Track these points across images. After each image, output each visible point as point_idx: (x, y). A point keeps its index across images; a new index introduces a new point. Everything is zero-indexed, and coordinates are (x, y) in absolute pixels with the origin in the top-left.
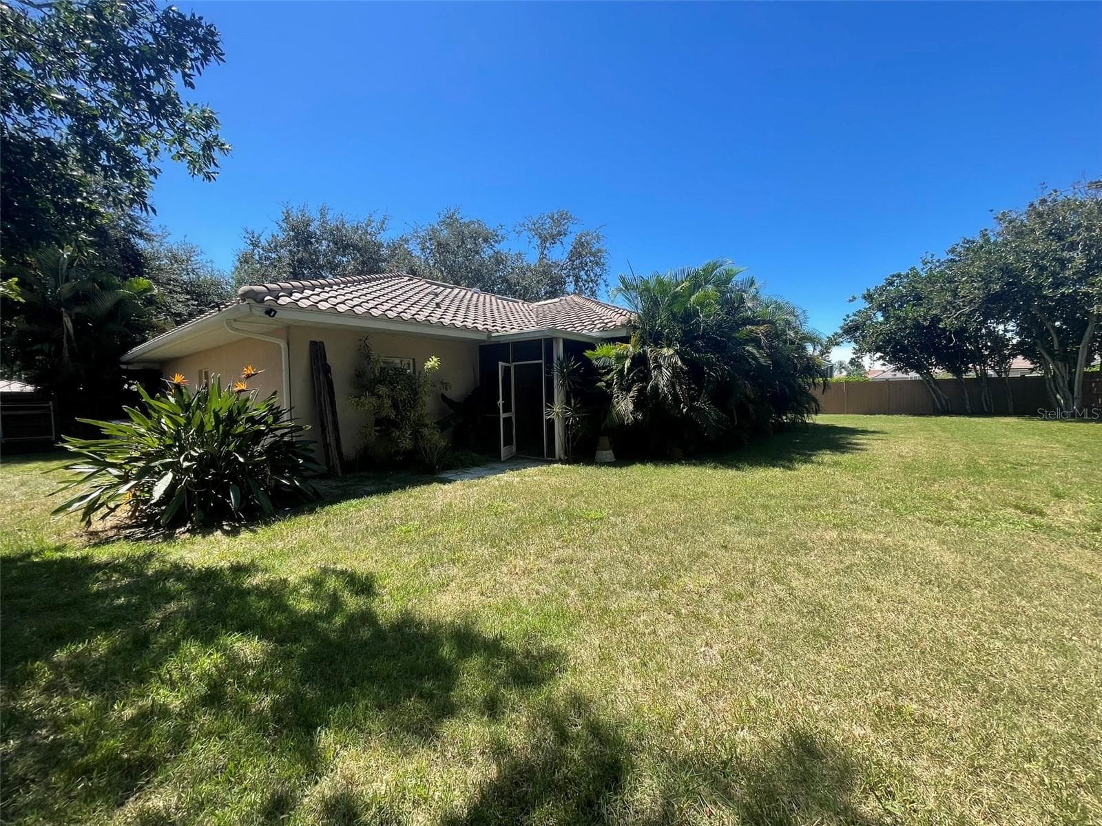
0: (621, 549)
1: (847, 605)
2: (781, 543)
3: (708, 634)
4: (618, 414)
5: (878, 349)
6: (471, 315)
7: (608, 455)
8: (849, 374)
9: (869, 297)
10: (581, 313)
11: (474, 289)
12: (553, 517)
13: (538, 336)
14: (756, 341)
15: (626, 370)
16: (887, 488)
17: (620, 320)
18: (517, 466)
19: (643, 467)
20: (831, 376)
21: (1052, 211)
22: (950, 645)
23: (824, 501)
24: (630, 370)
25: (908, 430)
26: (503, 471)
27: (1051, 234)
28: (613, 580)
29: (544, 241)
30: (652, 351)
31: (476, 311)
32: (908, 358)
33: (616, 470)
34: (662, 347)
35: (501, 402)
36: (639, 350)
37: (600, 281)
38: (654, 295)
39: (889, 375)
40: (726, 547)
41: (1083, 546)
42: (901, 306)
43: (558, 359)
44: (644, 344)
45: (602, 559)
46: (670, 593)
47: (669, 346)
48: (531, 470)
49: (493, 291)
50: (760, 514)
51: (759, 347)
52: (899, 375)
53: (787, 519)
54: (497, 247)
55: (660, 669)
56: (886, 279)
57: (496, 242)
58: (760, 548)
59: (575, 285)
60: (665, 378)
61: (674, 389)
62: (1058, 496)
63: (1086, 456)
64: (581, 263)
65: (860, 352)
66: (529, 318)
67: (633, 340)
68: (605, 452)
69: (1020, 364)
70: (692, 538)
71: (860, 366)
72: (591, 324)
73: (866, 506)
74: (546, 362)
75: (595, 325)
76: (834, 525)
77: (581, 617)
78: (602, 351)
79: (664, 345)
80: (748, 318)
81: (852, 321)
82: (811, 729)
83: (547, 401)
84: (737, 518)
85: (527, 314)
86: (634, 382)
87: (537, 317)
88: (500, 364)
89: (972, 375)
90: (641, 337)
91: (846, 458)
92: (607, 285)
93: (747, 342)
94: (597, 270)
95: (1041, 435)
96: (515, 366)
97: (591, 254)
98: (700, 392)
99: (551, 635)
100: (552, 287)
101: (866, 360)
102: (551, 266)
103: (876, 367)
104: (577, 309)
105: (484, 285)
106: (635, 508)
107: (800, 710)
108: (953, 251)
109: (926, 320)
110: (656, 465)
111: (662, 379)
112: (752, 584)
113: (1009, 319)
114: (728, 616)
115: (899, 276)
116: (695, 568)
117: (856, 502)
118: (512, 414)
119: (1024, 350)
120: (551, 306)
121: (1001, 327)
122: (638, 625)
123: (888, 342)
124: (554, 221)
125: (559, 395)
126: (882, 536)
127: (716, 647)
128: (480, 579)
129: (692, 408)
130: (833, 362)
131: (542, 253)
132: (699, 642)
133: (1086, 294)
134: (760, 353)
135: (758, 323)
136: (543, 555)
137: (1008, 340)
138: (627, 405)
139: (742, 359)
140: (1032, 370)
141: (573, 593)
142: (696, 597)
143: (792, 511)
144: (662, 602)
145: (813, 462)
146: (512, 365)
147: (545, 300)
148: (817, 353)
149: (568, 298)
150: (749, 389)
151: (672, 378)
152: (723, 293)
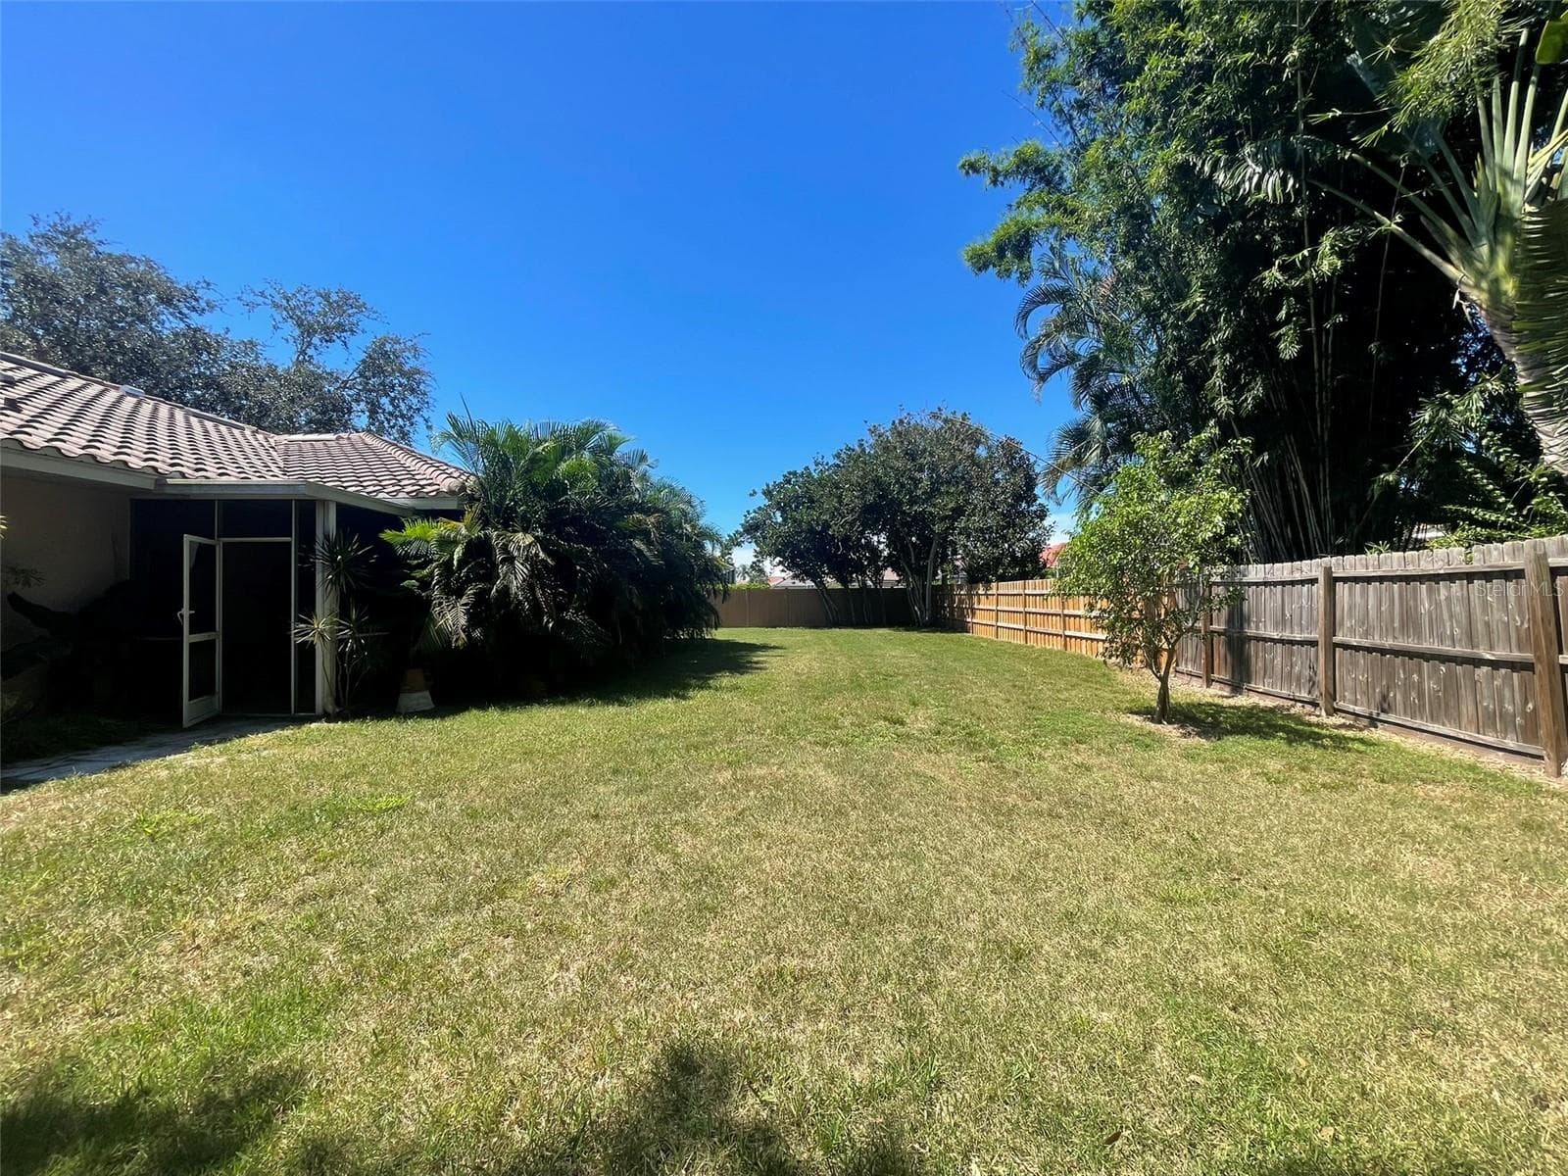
0: (432, 852)
1: (736, 862)
2: (666, 798)
3: (563, 951)
4: (440, 631)
5: (778, 553)
6: (114, 435)
7: (423, 699)
8: (752, 581)
9: (768, 493)
10: (375, 464)
11: (127, 388)
12: (300, 821)
13: (281, 495)
14: (645, 534)
15: (455, 563)
16: (783, 712)
17: (446, 484)
18: (220, 736)
19: (481, 713)
20: (733, 582)
21: (907, 431)
22: (829, 878)
23: (719, 735)
24: (462, 562)
25: (805, 644)
26: (184, 747)
27: (907, 454)
28: (413, 908)
29: (308, 331)
30: (498, 536)
31: (128, 430)
32: (805, 565)
33: (436, 724)
34: (515, 531)
35: (186, 611)
36: (477, 533)
37: (417, 418)
38: (504, 454)
39: (789, 583)
40: (597, 816)
41: (929, 751)
42: (797, 507)
43: (327, 537)
44: (486, 524)
45: (397, 876)
46: (511, 904)
47: (525, 530)
48: (256, 740)
49: (181, 400)
50: (645, 762)
51: (649, 543)
52: (798, 583)
53: (677, 764)
54: (195, 320)
55: (484, 1030)
56: (785, 476)
57: (194, 309)
58: (642, 808)
59: (370, 417)
60: (520, 577)
61: (534, 594)
62: (915, 704)
63: (933, 664)
64: (383, 384)
65: (760, 554)
66: (267, 459)
67: (468, 517)
68: (415, 695)
69: (890, 575)
70: (551, 811)
71: (761, 571)
72: (393, 485)
73: (762, 735)
74: (300, 540)
75: (403, 487)
76: (728, 763)
77: (342, 990)
78: (414, 530)
79: (518, 528)
80: (635, 503)
81: (752, 519)
82: (689, 1037)
83: (300, 609)
84: (616, 772)
85: (262, 453)
86: (468, 581)
87: (285, 460)
88: (187, 538)
89: (856, 585)
90: (482, 514)
91: (743, 680)
92: (429, 428)
93: (633, 535)
94: (414, 401)
95: (905, 646)
96: (225, 544)
97: (403, 374)
98: (570, 597)
99: (269, 1048)
100: (323, 413)
101: (767, 565)
102: (320, 377)
103: (777, 574)
104: (370, 457)
105: (156, 385)
106: (462, 781)
107: (678, 1017)
108: (838, 456)
109: (818, 525)
110: (503, 708)
111: (515, 579)
112: (629, 862)
113: (881, 531)
114: (593, 916)
115: (795, 473)
116: (551, 856)
117: (752, 732)
118: (217, 636)
119: (893, 563)
120: (320, 445)
121: (875, 538)
122: (452, 971)
123: (786, 545)
124: (330, 304)
125: (325, 601)
126: (775, 768)
127: (574, 967)
128: (92, 982)
129: (561, 623)
130: (736, 565)
131: (303, 352)
132: (549, 968)
133: (931, 513)
134: (650, 550)
135: (647, 512)
136: (267, 897)
137: (881, 552)
138: (456, 618)
139: (627, 555)
140: (898, 582)
141: (328, 951)
142: (549, 900)
143: (683, 752)
144: (495, 920)
145: (710, 687)
146: (219, 544)
147: (306, 433)
148: (718, 554)
149: (354, 436)
150: (635, 596)
151: (531, 577)
152: (602, 466)
